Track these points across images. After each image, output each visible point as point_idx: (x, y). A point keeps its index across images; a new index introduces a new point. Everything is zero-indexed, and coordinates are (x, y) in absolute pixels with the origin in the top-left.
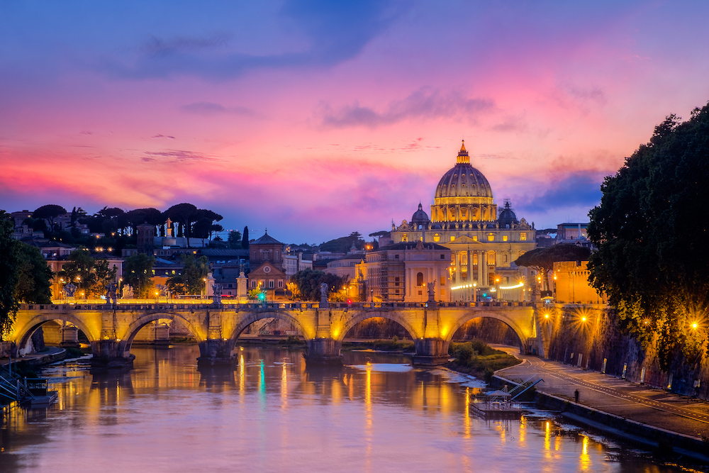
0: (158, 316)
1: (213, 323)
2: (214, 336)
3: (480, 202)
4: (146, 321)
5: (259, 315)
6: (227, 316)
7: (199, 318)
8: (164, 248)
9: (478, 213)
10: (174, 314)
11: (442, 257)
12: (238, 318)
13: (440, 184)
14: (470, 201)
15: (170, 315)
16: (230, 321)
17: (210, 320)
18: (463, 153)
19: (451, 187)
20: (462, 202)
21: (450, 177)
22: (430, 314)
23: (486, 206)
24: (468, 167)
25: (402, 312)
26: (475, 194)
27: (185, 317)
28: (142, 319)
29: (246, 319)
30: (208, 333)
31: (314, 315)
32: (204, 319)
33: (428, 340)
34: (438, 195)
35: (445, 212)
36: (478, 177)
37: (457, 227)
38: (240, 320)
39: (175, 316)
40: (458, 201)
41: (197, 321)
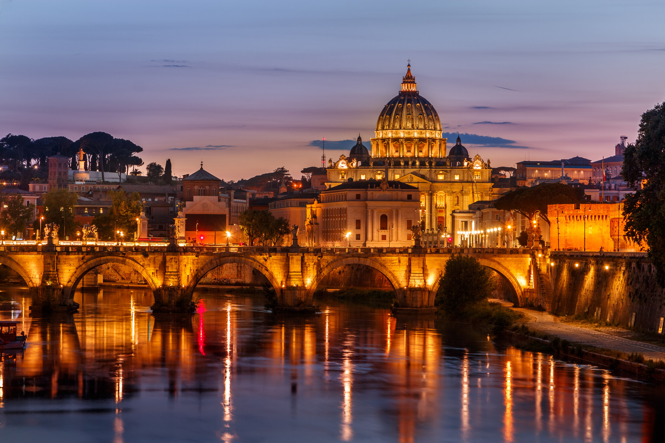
0: (107, 259)
1: (171, 268)
2: (171, 283)
3: (428, 135)
4: (93, 265)
5: (222, 259)
6: (186, 261)
7: (154, 262)
8: (77, 183)
9: (425, 150)
10: (127, 257)
11: (409, 197)
12: (197, 263)
13: (382, 115)
14: (416, 134)
15: (121, 258)
16: (189, 266)
17: (167, 265)
18: (409, 79)
19: (395, 119)
20: (406, 136)
21: (394, 106)
22: (415, 261)
23: (434, 140)
24: (414, 96)
25: (383, 258)
26: (421, 126)
27: (139, 261)
28: (89, 263)
29: (207, 264)
30: (165, 279)
31: (285, 260)
32: (159, 263)
33: (413, 290)
34: (380, 128)
35: (387, 146)
36: (426, 108)
37: (402, 164)
38: (200, 266)
39: (127, 260)
40: (402, 134)
41: (152, 265)
